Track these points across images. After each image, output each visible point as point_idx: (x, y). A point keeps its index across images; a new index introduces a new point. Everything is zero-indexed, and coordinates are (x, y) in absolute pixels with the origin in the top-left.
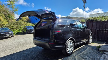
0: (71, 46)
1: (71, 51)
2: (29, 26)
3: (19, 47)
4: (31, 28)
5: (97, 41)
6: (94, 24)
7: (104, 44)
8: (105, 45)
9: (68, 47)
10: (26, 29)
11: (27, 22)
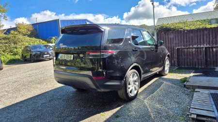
0: (135, 81)
1: (135, 92)
2: (36, 44)
3: (20, 91)
4: (41, 48)
5: (177, 69)
6: (172, 36)
7: (192, 74)
8: (193, 76)
9: (129, 84)
10: (30, 51)
11: (30, 36)
